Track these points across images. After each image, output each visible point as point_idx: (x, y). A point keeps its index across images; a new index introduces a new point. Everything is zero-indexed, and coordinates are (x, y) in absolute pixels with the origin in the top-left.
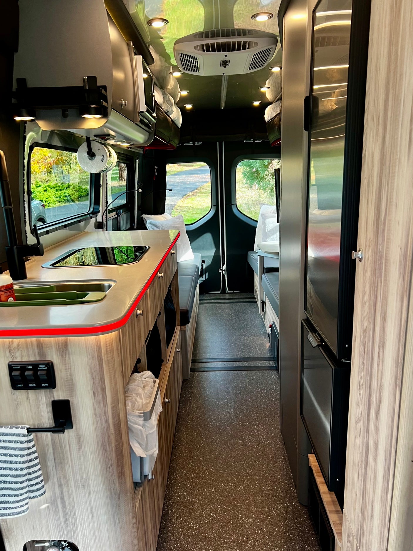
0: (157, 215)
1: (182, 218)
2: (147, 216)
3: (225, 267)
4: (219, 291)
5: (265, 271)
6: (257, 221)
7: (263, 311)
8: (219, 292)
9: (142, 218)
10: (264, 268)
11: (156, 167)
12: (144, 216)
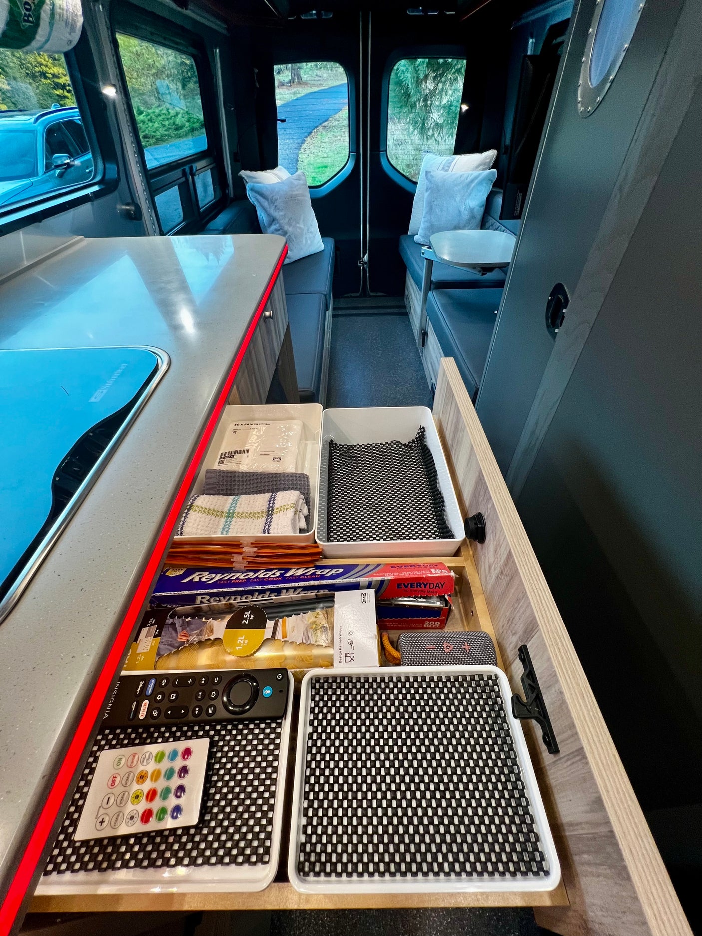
0: (266, 170)
1: (303, 177)
2: (248, 172)
3: (366, 258)
4: (358, 292)
5: (432, 286)
6: (416, 183)
7: (423, 345)
8: (358, 294)
9: (241, 178)
10: (431, 281)
11: (256, 71)
12: (244, 173)
